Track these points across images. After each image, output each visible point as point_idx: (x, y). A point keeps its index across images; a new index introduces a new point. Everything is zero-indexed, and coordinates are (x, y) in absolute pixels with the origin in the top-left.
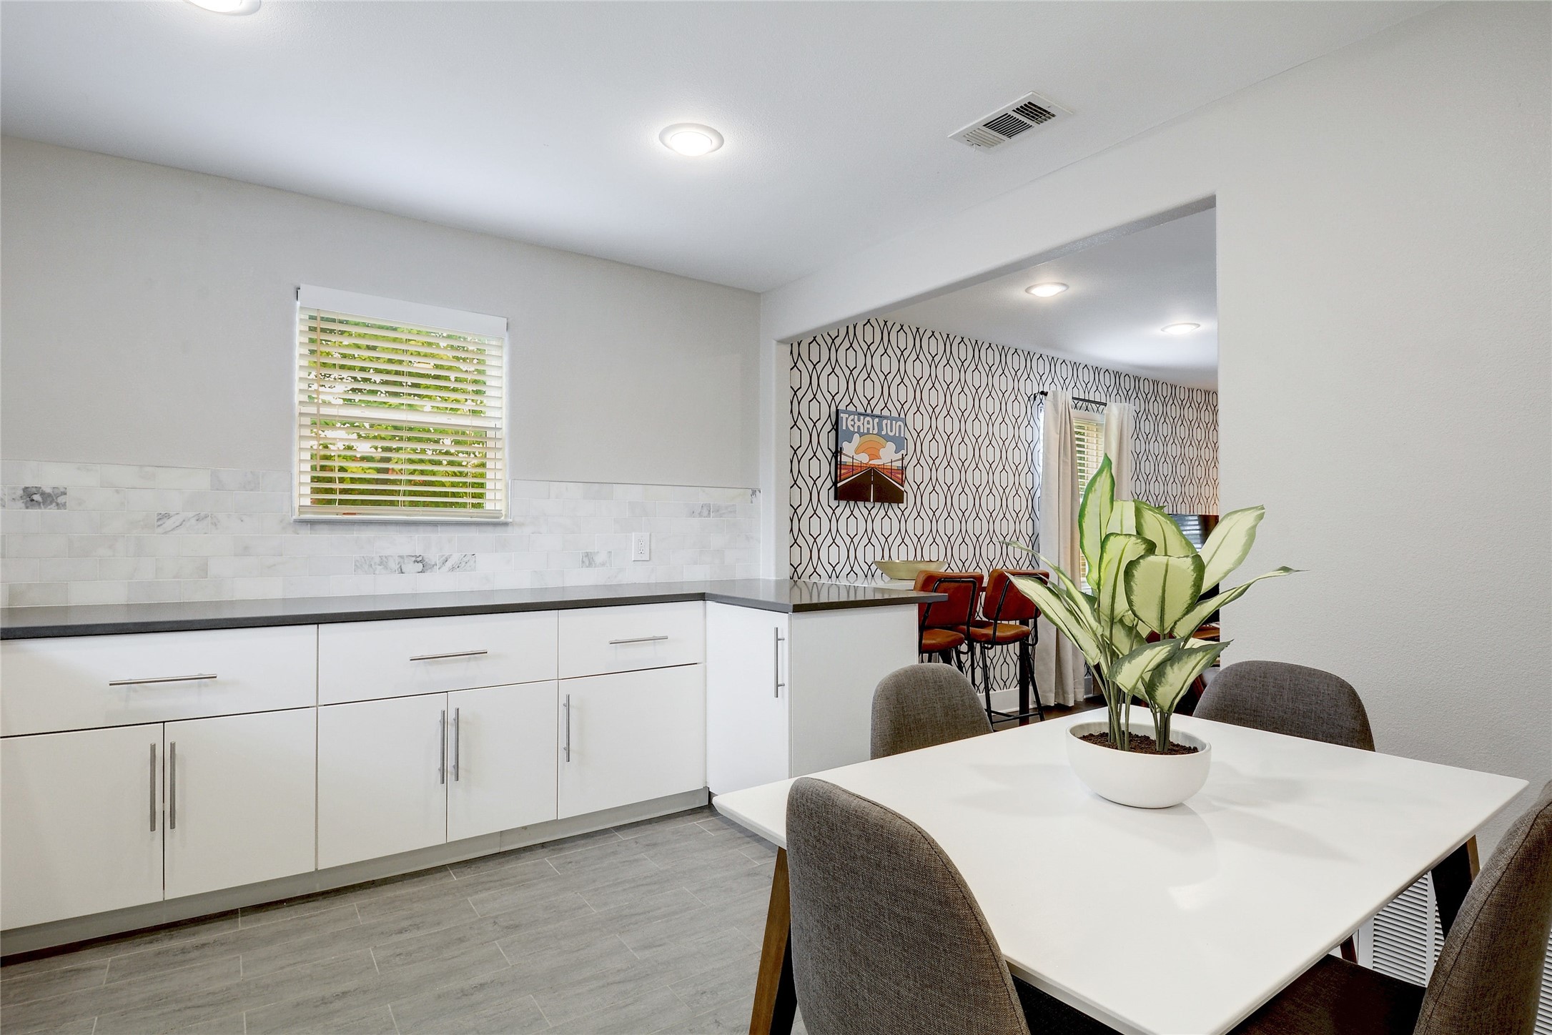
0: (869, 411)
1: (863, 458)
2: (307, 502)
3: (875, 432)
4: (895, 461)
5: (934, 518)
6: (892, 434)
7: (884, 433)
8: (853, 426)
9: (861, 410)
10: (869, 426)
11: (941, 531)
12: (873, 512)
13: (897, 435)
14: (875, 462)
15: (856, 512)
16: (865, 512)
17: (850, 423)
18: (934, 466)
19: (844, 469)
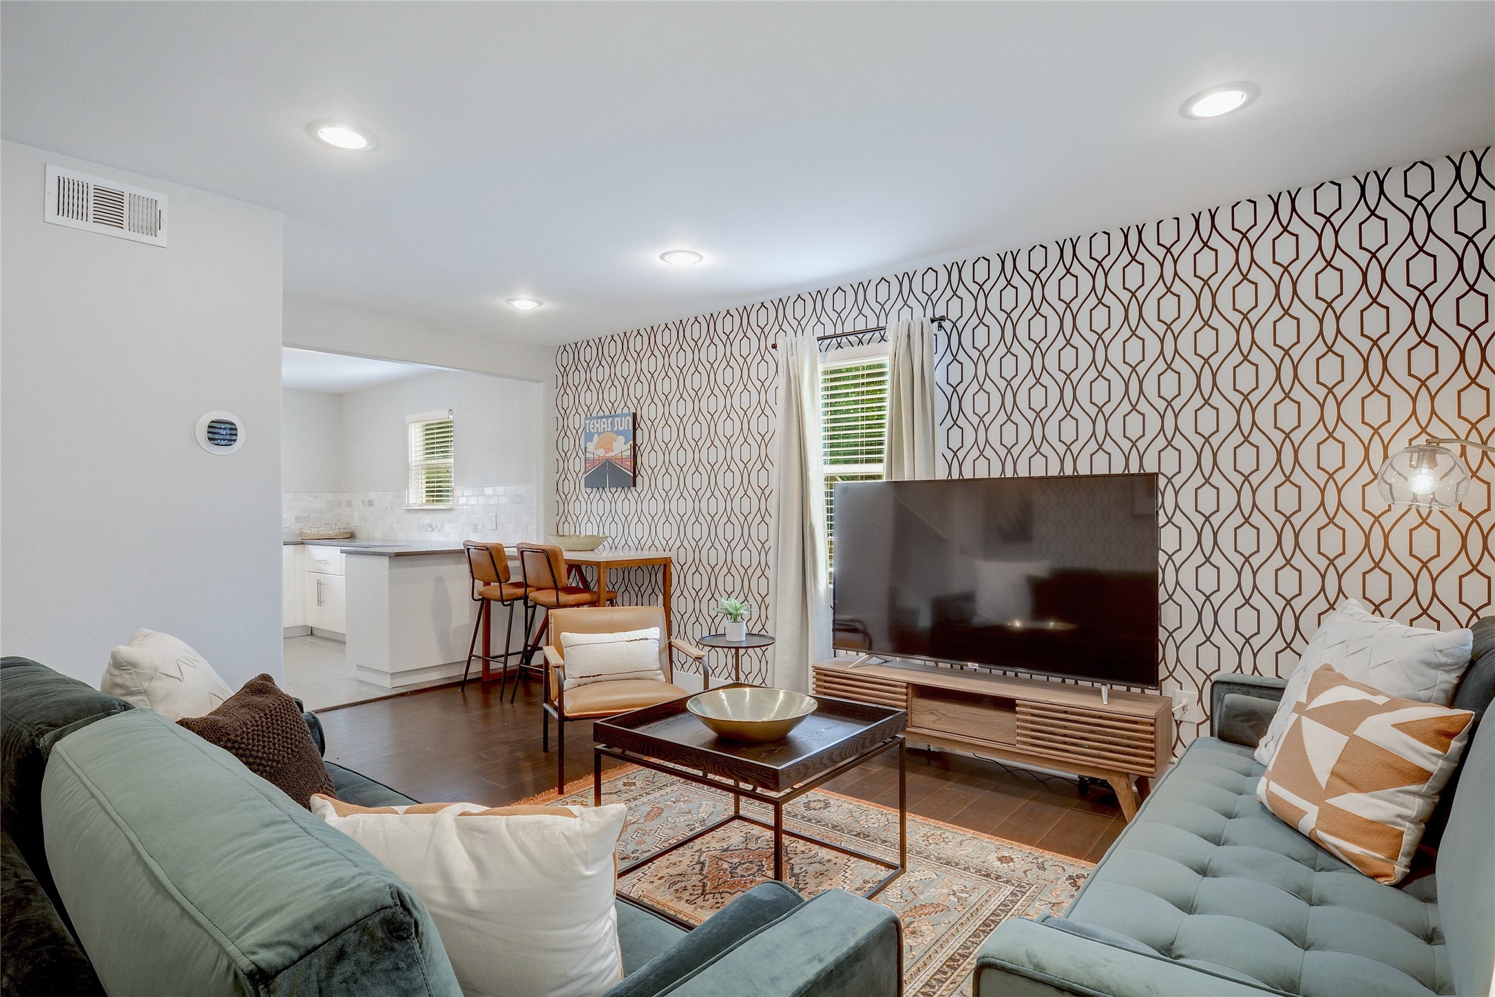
0: (613, 413)
1: (601, 453)
2: (424, 501)
3: (609, 429)
4: (625, 451)
5: (667, 498)
6: (621, 429)
7: (615, 429)
8: (593, 428)
9: (607, 413)
10: (604, 426)
11: (674, 511)
12: (616, 495)
13: (626, 428)
14: (610, 454)
15: (604, 496)
16: (610, 496)
17: (592, 426)
18: (667, 449)
19: (589, 463)
